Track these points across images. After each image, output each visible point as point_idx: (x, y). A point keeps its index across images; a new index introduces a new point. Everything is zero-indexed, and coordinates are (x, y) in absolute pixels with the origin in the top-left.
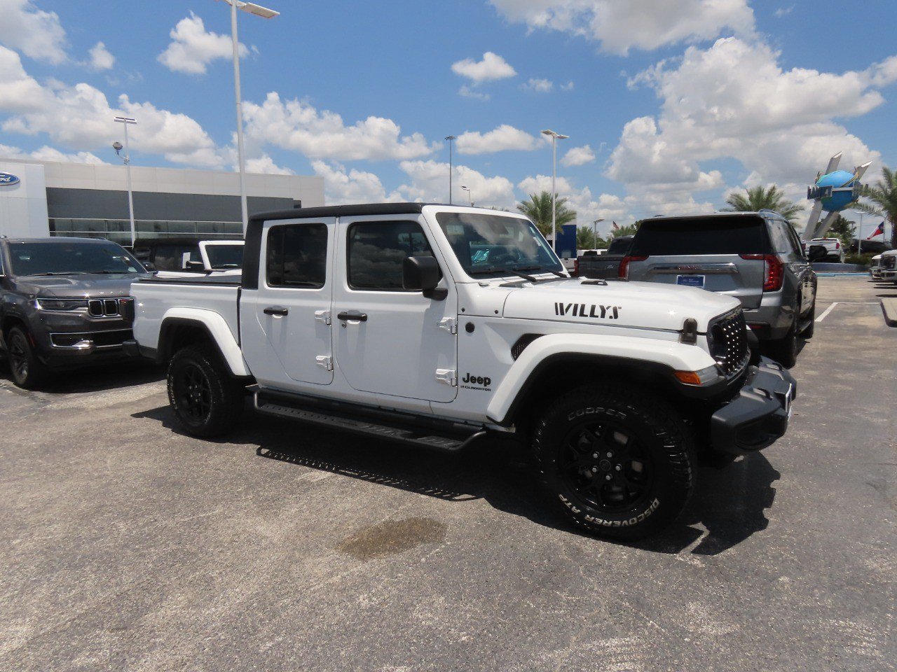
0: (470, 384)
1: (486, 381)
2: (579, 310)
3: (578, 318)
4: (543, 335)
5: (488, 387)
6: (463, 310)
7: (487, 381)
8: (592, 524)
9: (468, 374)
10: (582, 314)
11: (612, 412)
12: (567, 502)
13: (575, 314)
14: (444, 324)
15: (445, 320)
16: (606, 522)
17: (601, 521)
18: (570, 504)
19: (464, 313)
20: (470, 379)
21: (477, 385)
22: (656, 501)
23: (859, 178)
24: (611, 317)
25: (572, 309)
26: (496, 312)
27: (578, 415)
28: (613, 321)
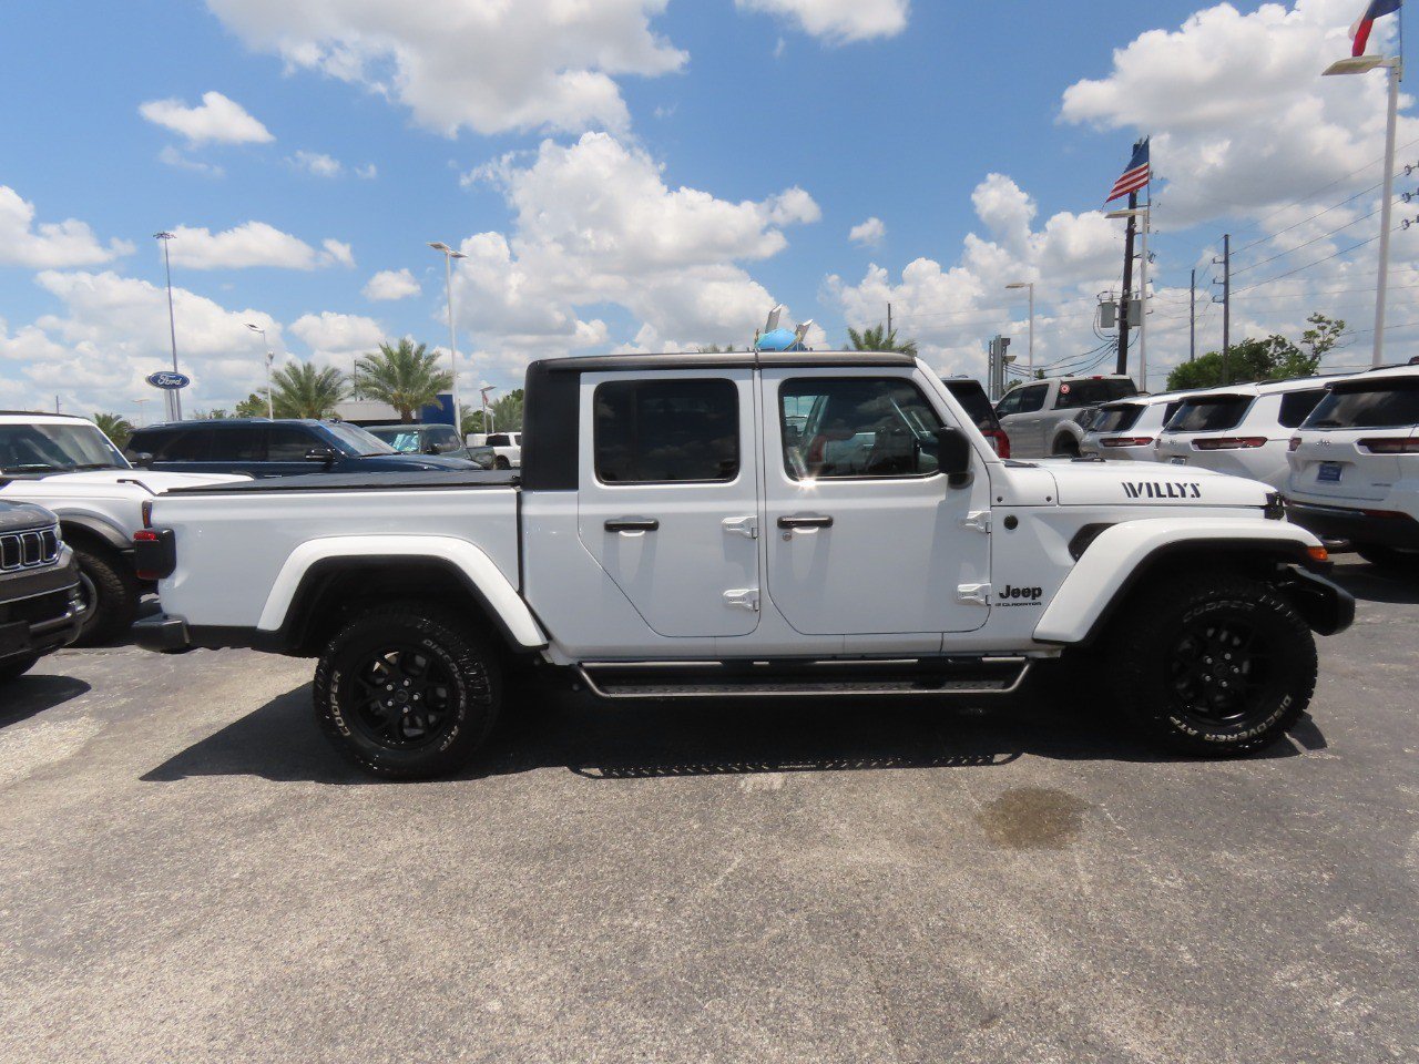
0: (1011, 600)
1: (1035, 593)
2: (1154, 490)
3: (1155, 499)
4: (1114, 524)
5: (1038, 600)
6: (1000, 499)
7: (1037, 592)
8: (1216, 744)
9: (1008, 587)
10: (1159, 495)
11: (1237, 604)
12: (1181, 724)
13: (1151, 495)
14: (975, 521)
15: (973, 514)
16: (1230, 737)
17: (1224, 737)
18: (1184, 726)
19: (1002, 503)
20: (1011, 592)
21: (1021, 599)
22: (1287, 698)
23: (802, 339)
24: (1193, 496)
25: (1144, 488)
26: (1049, 499)
27: (1196, 614)
28: (1196, 500)
